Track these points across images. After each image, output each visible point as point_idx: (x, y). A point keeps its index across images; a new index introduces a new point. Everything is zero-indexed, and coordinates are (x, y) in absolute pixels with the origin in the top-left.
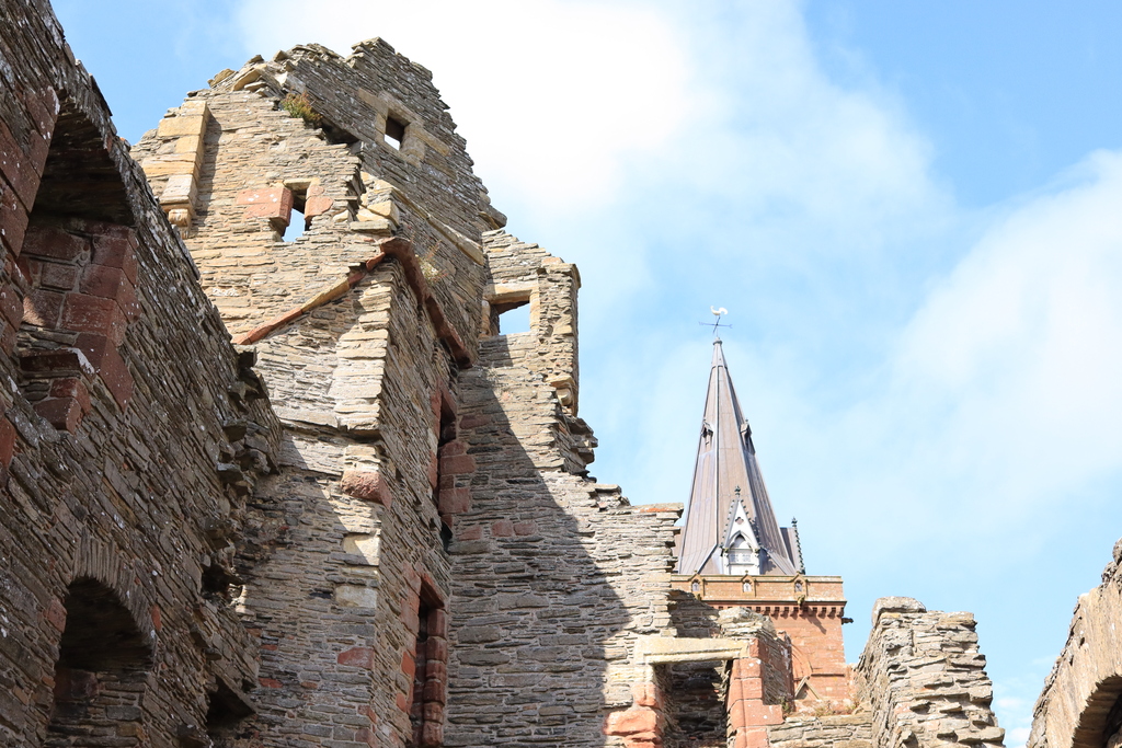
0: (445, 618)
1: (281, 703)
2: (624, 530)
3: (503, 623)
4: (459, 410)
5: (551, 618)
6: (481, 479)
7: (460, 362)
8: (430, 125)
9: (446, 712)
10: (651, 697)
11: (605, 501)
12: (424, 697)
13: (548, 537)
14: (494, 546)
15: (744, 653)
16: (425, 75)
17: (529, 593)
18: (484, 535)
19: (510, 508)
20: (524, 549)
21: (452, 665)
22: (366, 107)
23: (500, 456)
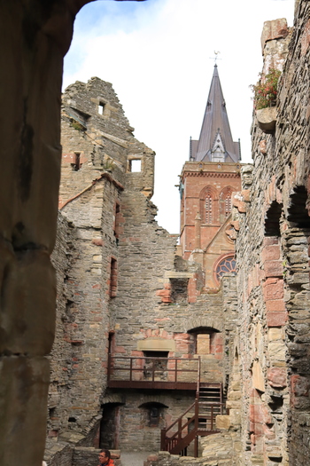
0: (117, 263)
1: (80, 299)
2: (164, 241)
3: (132, 265)
4: (120, 204)
5: (144, 265)
6: (126, 225)
7: (121, 189)
8: (112, 103)
9: (117, 288)
10: (169, 287)
11: (159, 232)
12: (112, 285)
13: (144, 242)
14: (130, 244)
15: (192, 277)
16: (110, 85)
17: (139, 257)
18: (127, 241)
19: (134, 233)
20: (138, 245)
21: (119, 276)
22: (93, 103)
23: (132, 218)
